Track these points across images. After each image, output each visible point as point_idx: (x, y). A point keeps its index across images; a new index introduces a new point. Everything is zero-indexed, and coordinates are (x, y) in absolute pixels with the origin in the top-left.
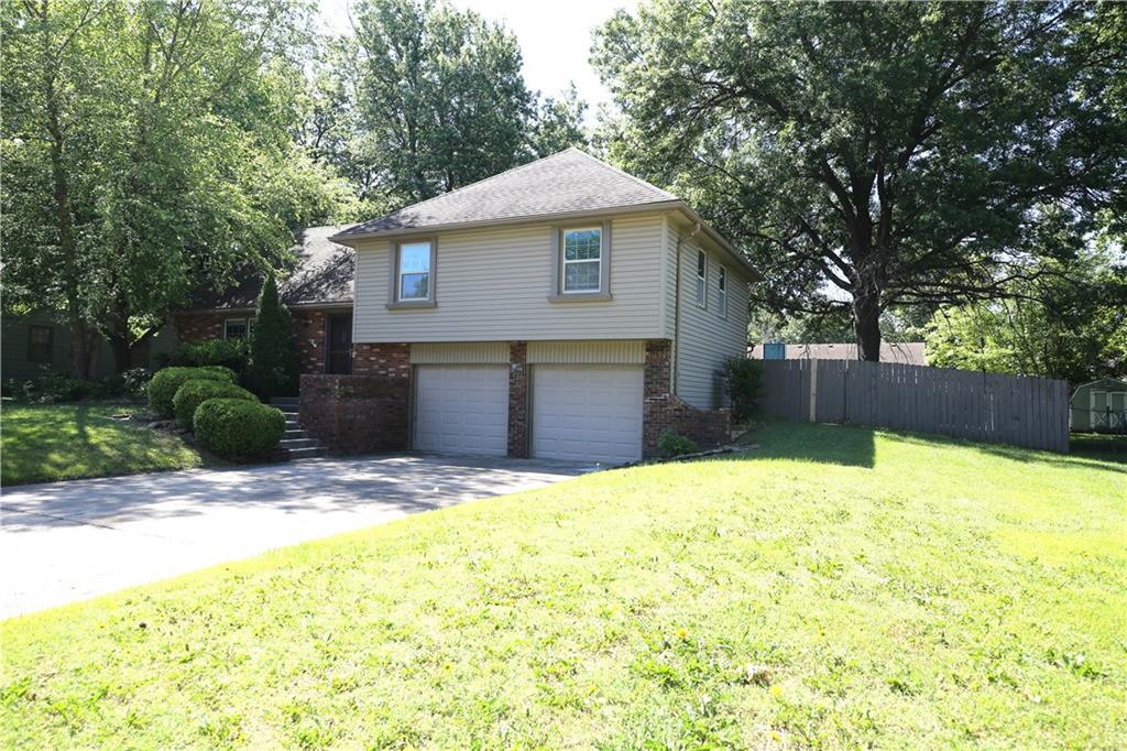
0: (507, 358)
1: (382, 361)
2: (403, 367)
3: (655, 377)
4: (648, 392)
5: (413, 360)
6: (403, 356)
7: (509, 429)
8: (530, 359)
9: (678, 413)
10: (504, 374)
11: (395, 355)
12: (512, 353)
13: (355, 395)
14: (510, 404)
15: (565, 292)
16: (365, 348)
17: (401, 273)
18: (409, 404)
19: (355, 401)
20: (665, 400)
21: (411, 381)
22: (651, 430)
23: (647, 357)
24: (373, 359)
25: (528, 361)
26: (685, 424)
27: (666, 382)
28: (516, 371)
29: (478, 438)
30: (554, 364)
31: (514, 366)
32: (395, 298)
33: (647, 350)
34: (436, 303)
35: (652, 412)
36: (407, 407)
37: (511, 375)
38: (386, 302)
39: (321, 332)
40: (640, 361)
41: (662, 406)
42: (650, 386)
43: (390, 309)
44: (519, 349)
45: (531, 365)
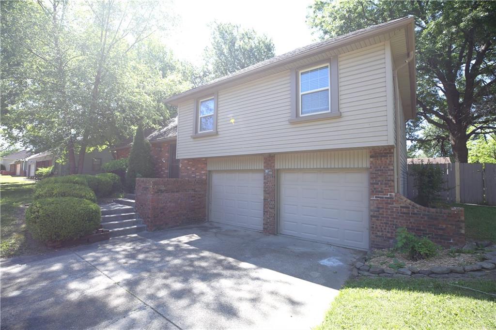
0: (261, 166)
1: (193, 169)
2: (203, 172)
3: (380, 179)
4: (373, 191)
5: (209, 168)
6: (203, 166)
7: (264, 214)
8: (278, 166)
9: (405, 210)
10: (260, 177)
11: (199, 166)
12: (265, 163)
13: (167, 191)
14: (265, 197)
15: (301, 116)
16: (185, 162)
17: (200, 117)
18: (207, 194)
19: (166, 194)
20: (391, 198)
21: (207, 181)
22: (378, 223)
23: (371, 163)
24: (189, 168)
25: (276, 168)
26: (412, 220)
27: (392, 184)
28: (268, 174)
29: (246, 217)
30: (294, 169)
31: (267, 171)
32: (196, 131)
33: (371, 157)
34: (217, 132)
35: (379, 208)
36: (205, 196)
37: (265, 176)
38: (191, 135)
39: (167, 154)
40: (364, 166)
41: (387, 203)
42: (375, 186)
43: (194, 138)
44: (269, 159)
45: (278, 170)
